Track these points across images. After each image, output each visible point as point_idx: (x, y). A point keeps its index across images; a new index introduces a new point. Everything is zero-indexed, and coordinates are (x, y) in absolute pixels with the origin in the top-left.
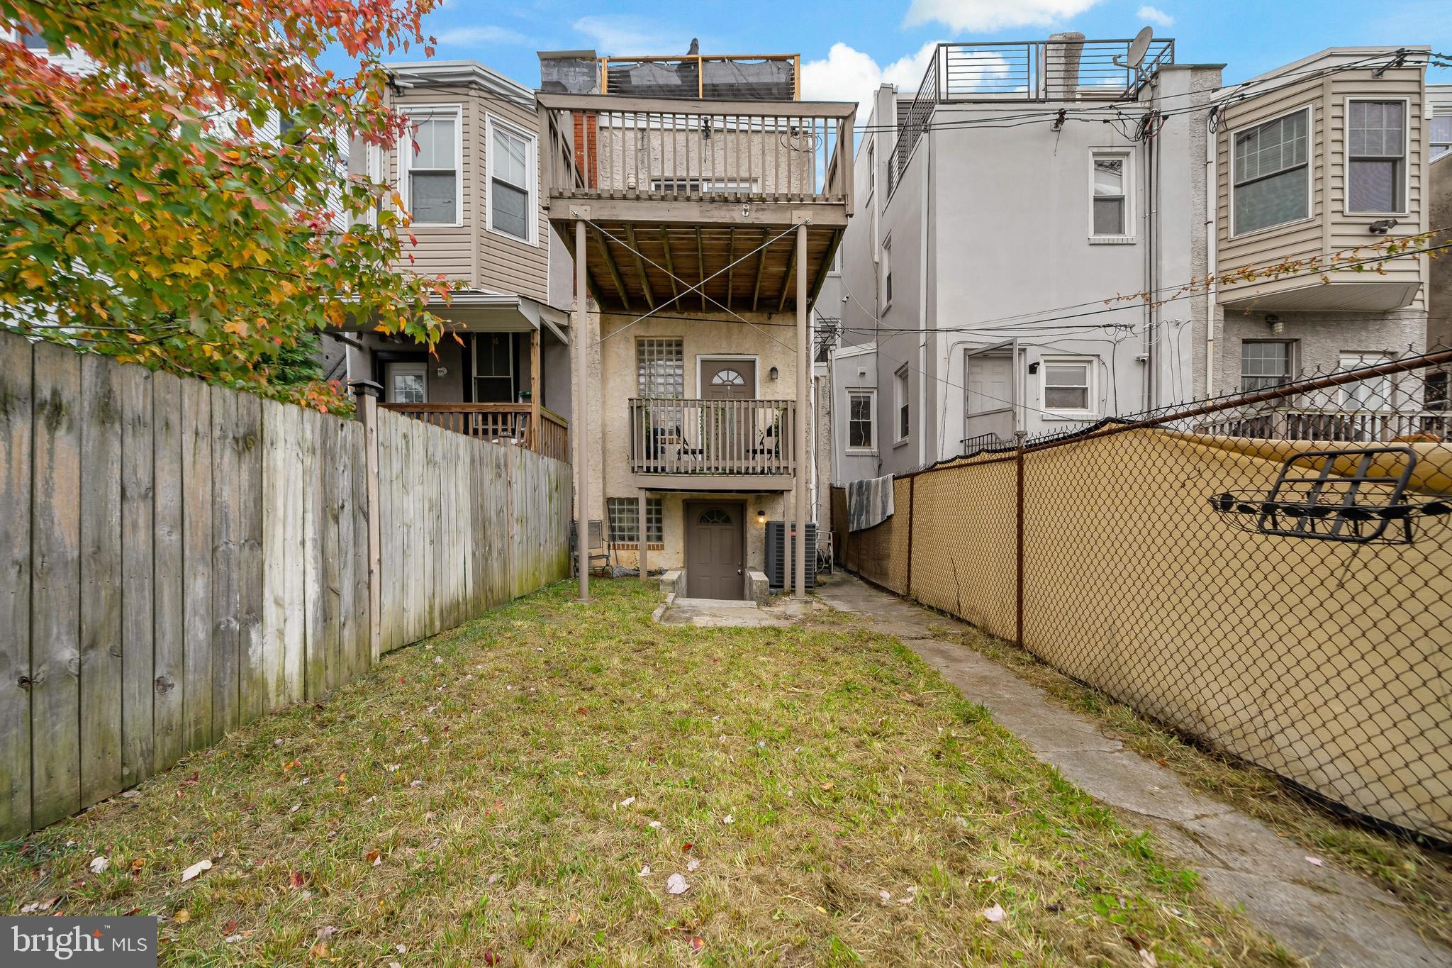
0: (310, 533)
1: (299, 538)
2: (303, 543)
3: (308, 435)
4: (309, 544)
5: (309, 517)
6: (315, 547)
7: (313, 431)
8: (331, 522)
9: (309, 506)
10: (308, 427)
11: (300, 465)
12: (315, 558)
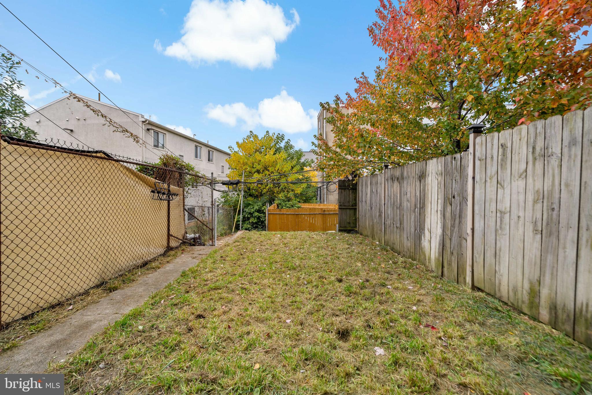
0: (439, 208)
1: (436, 209)
2: (437, 211)
3: (440, 168)
4: (439, 212)
5: (440, 201)
6: (441, 214)
7: (441, 166)
8: (448, 204)
9: (440, 197)
10: (440, 165)
11: (437, 181)
12: (441, 218)
